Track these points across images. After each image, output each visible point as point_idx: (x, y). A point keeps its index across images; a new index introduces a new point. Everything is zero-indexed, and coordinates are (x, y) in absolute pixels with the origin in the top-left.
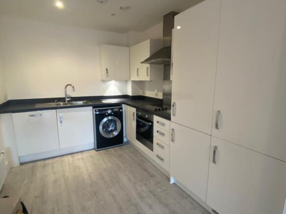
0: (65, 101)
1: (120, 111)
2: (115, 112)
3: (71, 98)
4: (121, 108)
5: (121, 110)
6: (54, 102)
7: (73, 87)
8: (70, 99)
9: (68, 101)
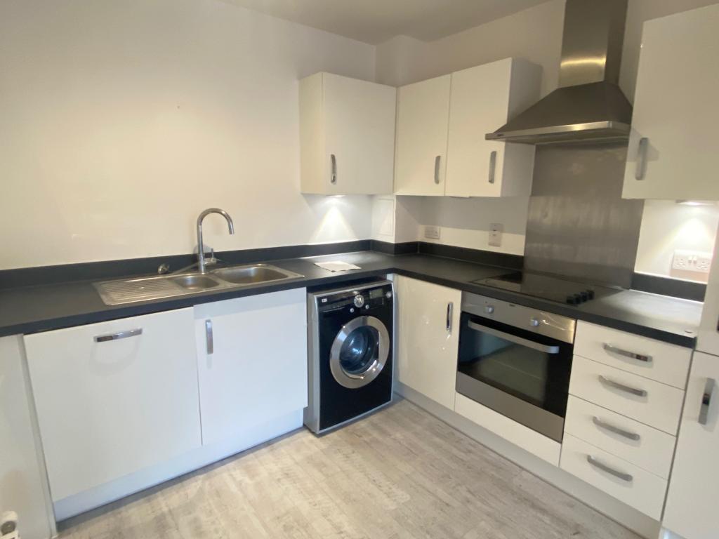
0: (197, 269)
1: (385, 297)
2: (373, 300)
3: (218, 255)
4: (388, 288)
5: (389, 295)
6: (155, 273)
7: (227, 217)
8: (212, 260)
9: (208, 267)
